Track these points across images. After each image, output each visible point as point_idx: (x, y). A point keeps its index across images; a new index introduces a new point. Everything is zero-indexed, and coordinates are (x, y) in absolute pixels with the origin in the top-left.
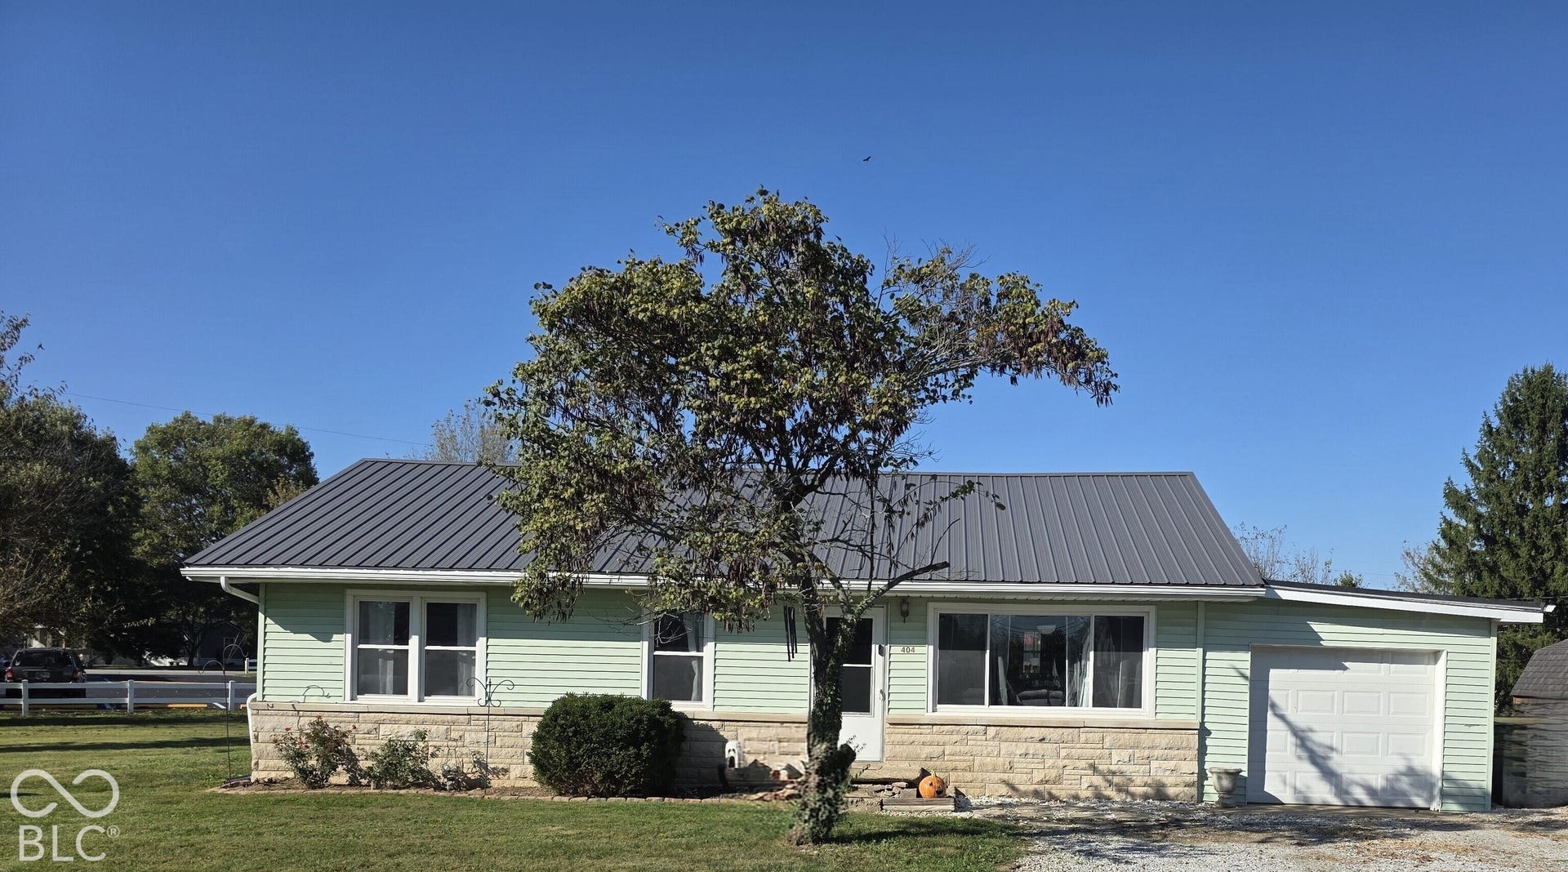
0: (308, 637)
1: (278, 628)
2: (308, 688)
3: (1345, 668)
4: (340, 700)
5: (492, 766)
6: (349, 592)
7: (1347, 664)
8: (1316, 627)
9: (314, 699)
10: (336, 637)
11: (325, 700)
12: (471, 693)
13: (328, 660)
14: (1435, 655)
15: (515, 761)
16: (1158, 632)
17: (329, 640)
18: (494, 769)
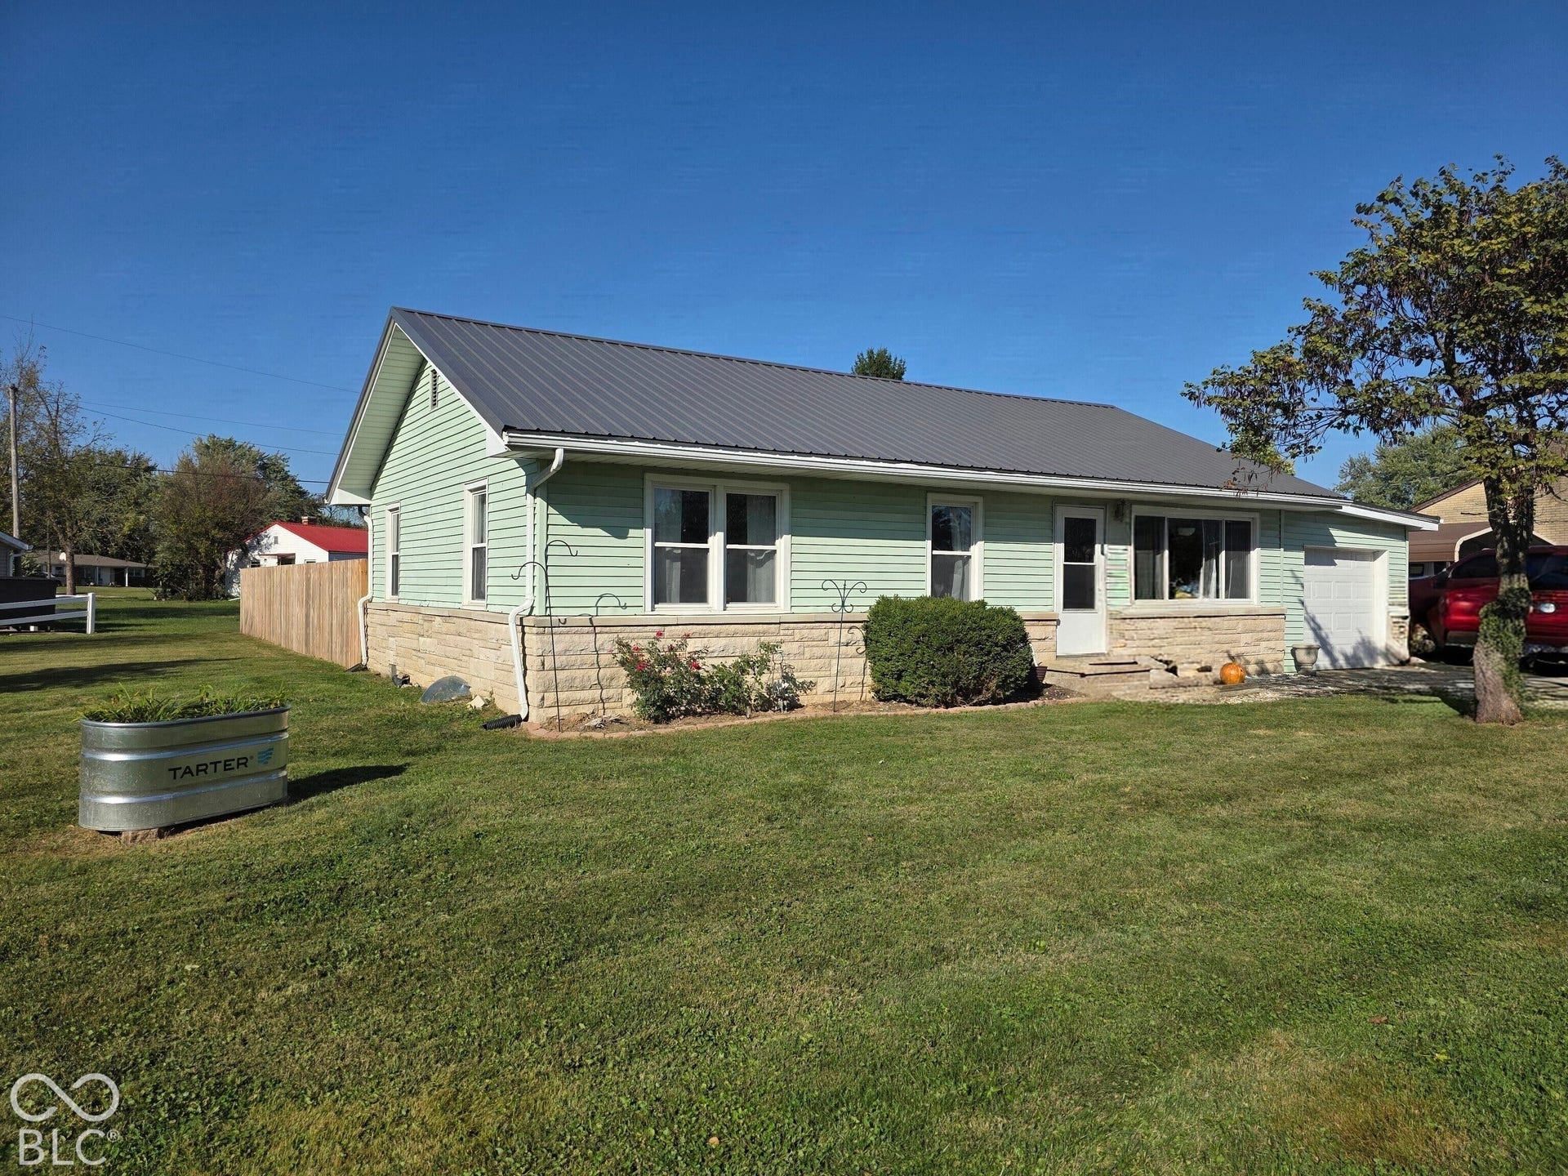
0: (599, 532)
1: (562, 520)
2: (601, 597)
3: (1335, 565)
4: (638, 611)
5: (801, 680)
6: (648, 476)
7: (1336, 561)
8: (1334, 532)
9: (608, 611)
10: (632, 532)
11: (620, 611)
12: (771, 598)
13: (624, 562)
14: (1375, 555)
15: (823, 673)
16: (1262, 535)
17: (624, 536)
18: (803, 683)
